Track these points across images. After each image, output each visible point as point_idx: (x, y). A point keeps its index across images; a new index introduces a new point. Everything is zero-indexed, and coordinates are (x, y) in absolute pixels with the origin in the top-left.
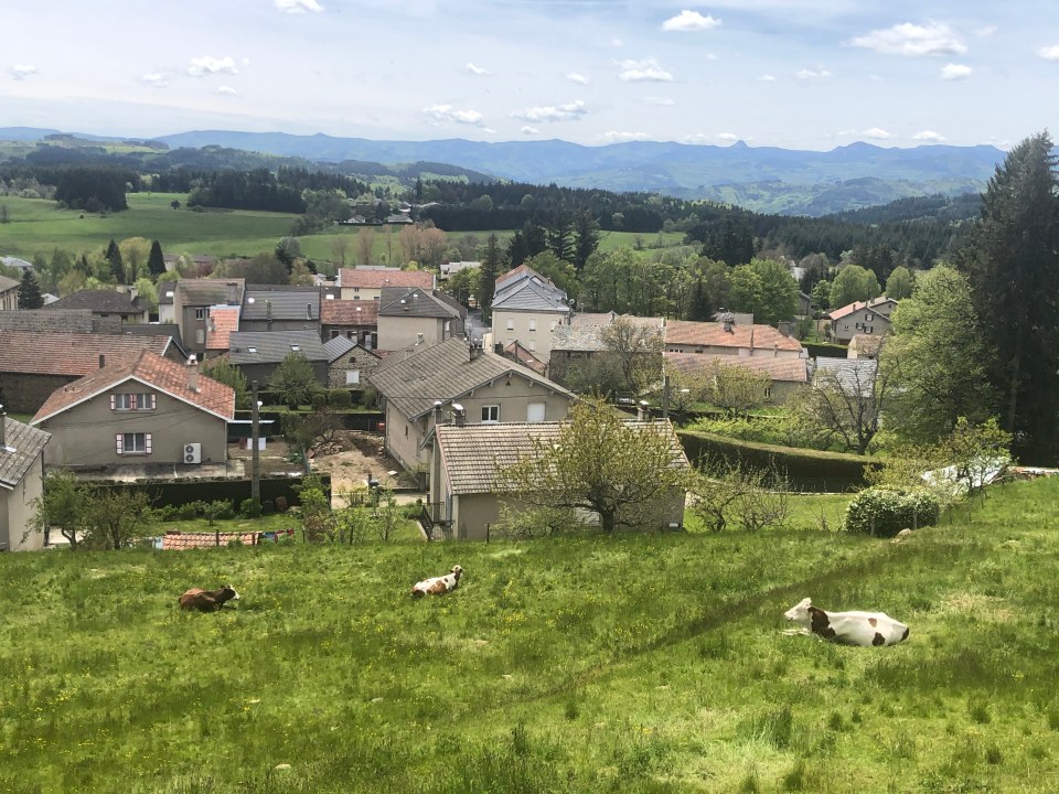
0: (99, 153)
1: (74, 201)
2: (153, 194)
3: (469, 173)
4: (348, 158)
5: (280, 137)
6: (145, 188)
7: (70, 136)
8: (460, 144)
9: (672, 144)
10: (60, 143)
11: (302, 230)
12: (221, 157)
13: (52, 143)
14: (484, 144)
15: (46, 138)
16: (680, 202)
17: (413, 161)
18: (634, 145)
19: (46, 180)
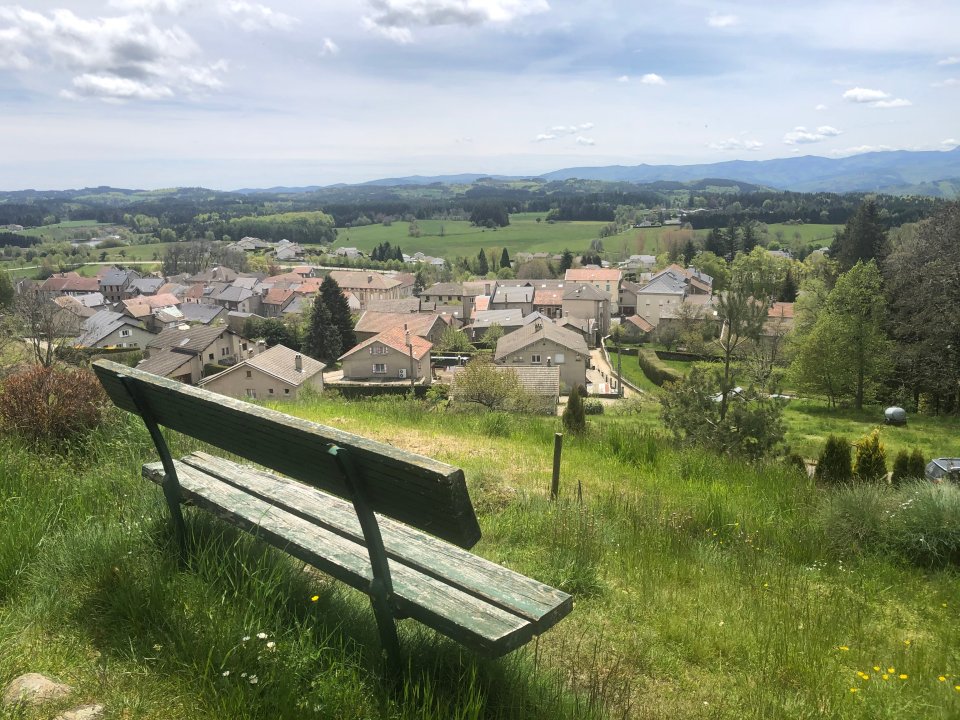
0: (506, 188)
1: (480, 222)
2: (527, 214)
3: (740, 184)
4: (660, 179)
5: (617, 169)
6: (524, 210)
7: (490, 179)
8: (738, 164)
9: (902, 152)
10: (485, 183)
11: (607, 233)
12: (577, 185)
13: (480, 184)
14: (755, 162)
15: (478, 180)
16: (891, 197)
17: (701, 178)
18: (871, 155)
19: (468, 209)
